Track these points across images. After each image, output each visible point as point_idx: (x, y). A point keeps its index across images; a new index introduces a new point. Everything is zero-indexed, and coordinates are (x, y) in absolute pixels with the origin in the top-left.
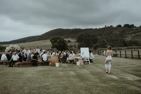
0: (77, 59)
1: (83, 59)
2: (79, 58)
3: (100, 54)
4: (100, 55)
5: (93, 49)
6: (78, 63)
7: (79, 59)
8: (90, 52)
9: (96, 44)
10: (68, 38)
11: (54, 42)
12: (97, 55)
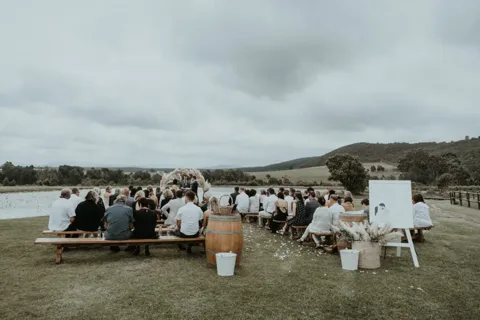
0: (347, 234)
1: (374, 240)
2: (355, 229)
3: (457, 200)
4: (456, 204)
5: (436, 187)
6: (349, 259)
7: (357, 236)
8: (417, 199)
9: (443, 175)
10: (379, 161)
11: (334, 167)
12: (447, 203)
